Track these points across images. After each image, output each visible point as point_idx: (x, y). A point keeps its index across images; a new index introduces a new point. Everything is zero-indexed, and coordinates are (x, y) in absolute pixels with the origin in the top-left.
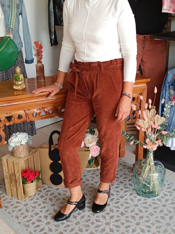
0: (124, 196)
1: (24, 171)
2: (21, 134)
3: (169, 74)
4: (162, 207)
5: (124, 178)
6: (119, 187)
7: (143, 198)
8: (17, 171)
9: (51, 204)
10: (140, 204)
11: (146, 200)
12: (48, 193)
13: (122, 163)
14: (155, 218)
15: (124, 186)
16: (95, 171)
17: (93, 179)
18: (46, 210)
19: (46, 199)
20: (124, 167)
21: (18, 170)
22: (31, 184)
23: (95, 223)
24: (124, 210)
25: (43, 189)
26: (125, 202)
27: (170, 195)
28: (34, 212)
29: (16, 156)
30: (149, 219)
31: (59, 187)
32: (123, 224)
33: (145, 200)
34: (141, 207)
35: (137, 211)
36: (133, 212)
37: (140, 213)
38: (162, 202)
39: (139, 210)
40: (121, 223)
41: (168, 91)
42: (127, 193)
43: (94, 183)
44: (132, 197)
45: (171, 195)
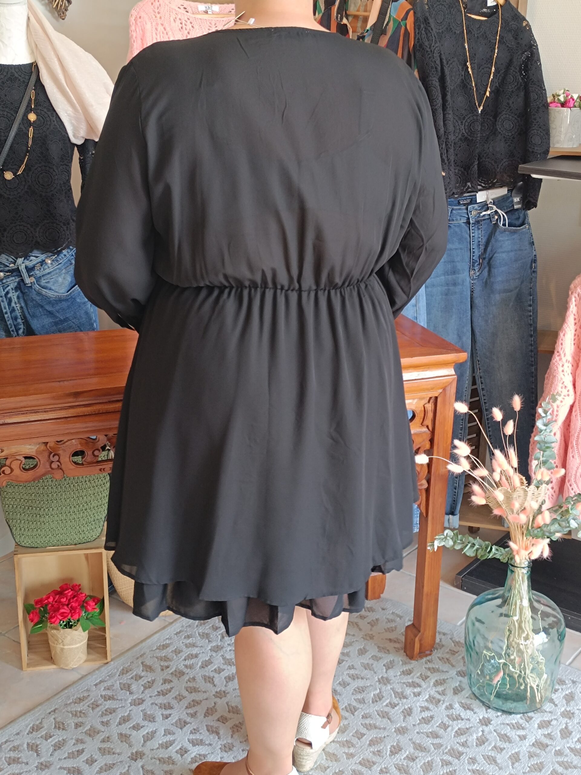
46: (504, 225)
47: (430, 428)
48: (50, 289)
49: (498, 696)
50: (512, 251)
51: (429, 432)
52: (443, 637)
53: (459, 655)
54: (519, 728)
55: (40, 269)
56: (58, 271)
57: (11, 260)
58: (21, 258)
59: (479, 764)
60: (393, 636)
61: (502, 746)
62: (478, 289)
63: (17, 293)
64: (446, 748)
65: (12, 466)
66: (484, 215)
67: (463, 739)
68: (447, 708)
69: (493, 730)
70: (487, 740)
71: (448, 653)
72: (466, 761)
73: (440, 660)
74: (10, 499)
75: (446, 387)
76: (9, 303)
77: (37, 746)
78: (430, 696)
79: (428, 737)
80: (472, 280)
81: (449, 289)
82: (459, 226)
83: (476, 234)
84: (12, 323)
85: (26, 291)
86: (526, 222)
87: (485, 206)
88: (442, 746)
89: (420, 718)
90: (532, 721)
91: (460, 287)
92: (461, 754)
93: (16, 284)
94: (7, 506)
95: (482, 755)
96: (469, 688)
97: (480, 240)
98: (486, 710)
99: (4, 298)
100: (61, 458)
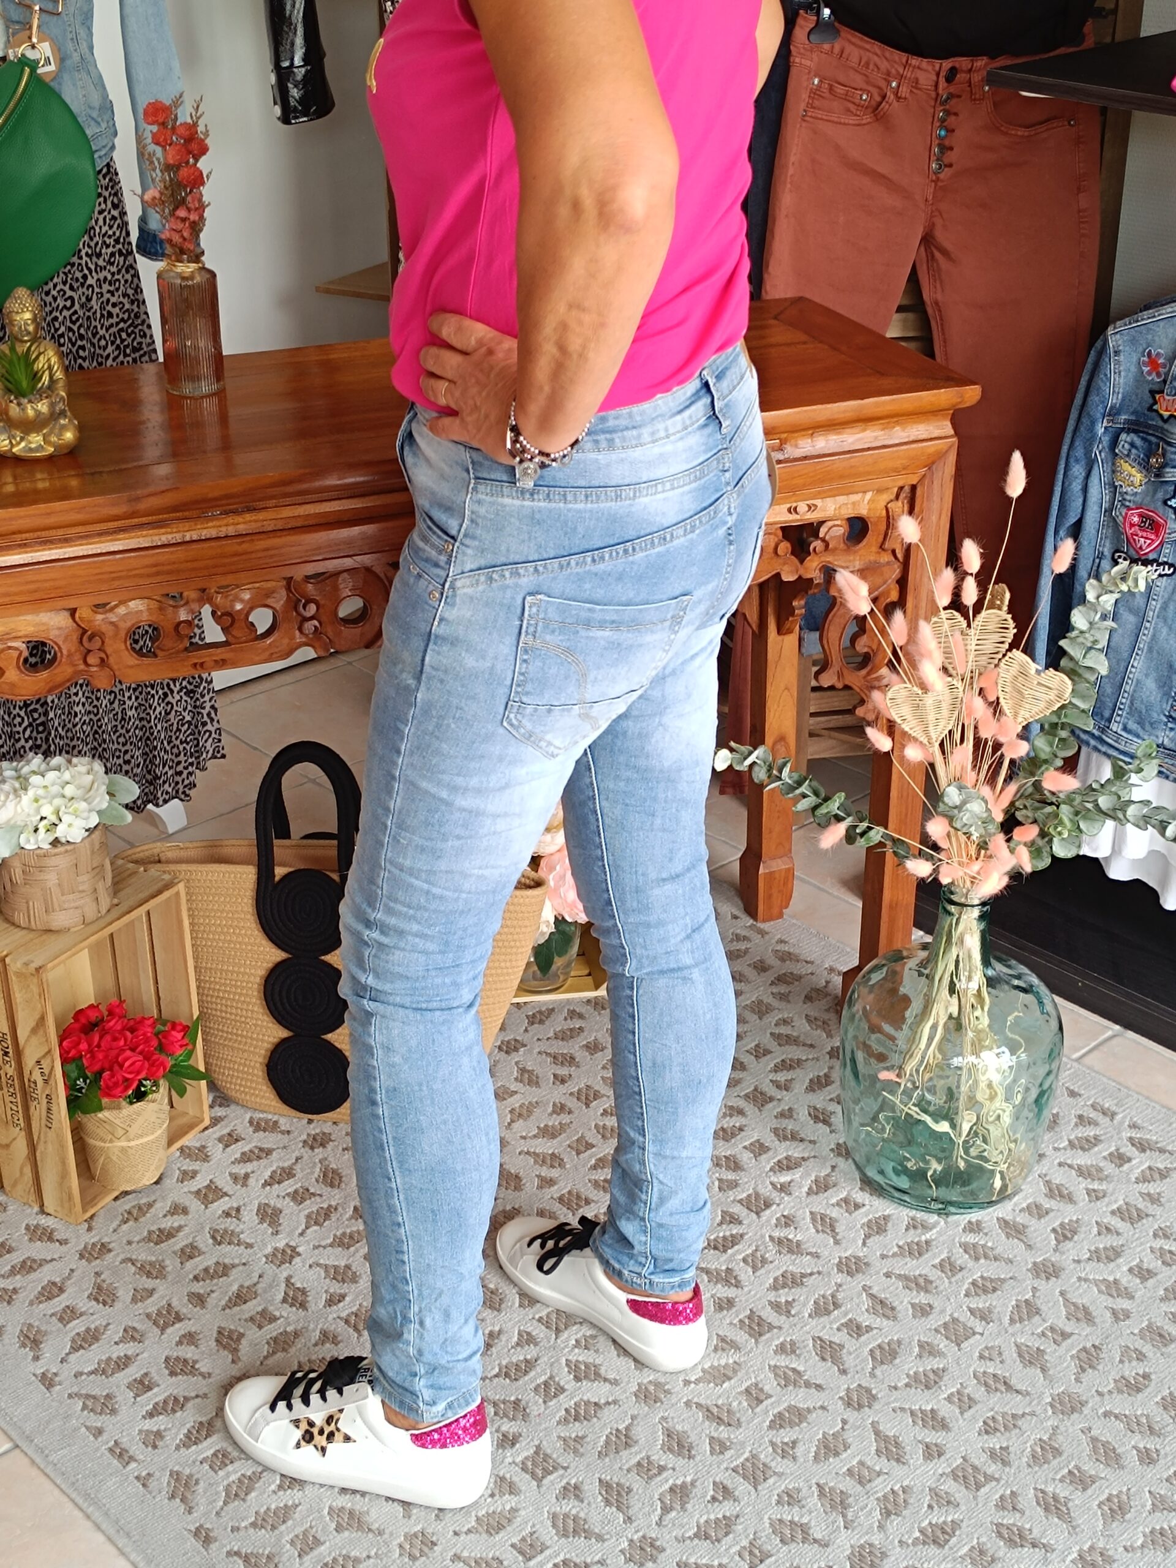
0: (775, 1196)
1: (83, 1020)
2: (58, 768)
3: (1117, 353)
4: (1029, 1282)
5: (776, 1069)
6: (741, 1129)
7: (901, 1214)
8: (33, 1024)
9: (269, 1250)
10: (883, 1257)
11: (926, 1227)
12: (248, 1167)
13: (772, 961)
14: (981, 1357)
15: (775, 1123)
16: (581, 1016)
17: (563, 1071)
18: (235, 1288)
19: (238, 1210)
20: (783, 989)
21: (37, 1017)
22: (129, 1110)
23: (563, 1390)
24: (772, 1296)
25: (220, 1140)
26: (780, 1242)
27: (1089, 1192)
28: (152, 1305)
29: (20, 918)
30: (936, 1363)
31: (328, 1128)
32: (760, 1401)
33: (913, 1225)
34: (888, 1275)
35: (858, 1309)
36: (828, 1313)
37: (878, 1322)
38: (1029, 1247)
39: (872, 1296)
40: (747, 1391)
41: (1108, 467)
42: (796, 1175)
43: (572, 1103)
44: (827, 1203)
45: (1095, 1196)
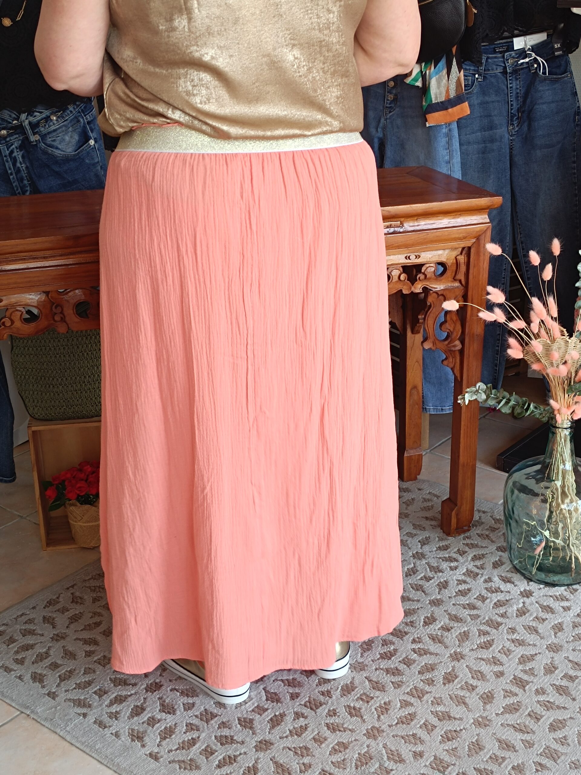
46: (544, 73)
47: (463, 283)
48: (57, 148)
49: (540, 569)
50: (553, 102)
51: (462, 288)
52: (483, 515)
53: (499, 532)
54: (562, 600)
55: (45, 125)
56: (64, 128)
57: (14, 116)
58: (25, 113)
59: (519, 634)
60: (429, 514)
61: (544, 617)
62: (517, 145)
63: (22, 152)
64: (484, 618)
65: (12, 317)
66: (522, 63)
67: (502, 610)
68: (486, 581)
69: (534, 602)
70: (528, 611)
71: (487, 529)
72: (505, 631)
73: (479, 536)
74: (22, 370)
75: (480, 236)
76: (14, 164)
77: (53, 619)
78: (467, 570)
79: (464, 608)
80: (511, 136)
81: (486, 147)
82: (495, 76)
83: (514, 85)
84: (18, 184)
85: (31, 149)
86: (568, 70)
87: (522, 53)
88: (479, 617)
89: (457, 590)
90: (577, 593)
91: (498, 144)
92: (499, 624)
93: (20, 142)
94: (19, 377)
95: (523, 626)
96: (510, 562)
97: (518, 91)
98: (528, 583)
99: (8, 157)
100: (65, 309)
